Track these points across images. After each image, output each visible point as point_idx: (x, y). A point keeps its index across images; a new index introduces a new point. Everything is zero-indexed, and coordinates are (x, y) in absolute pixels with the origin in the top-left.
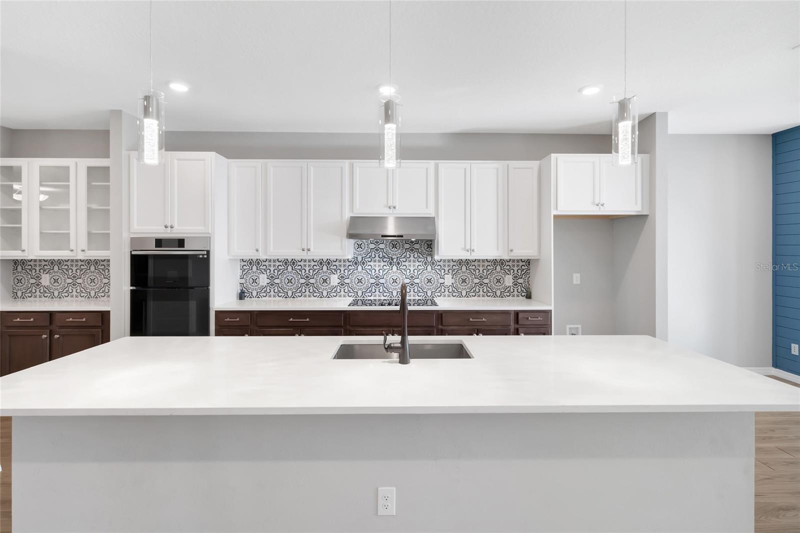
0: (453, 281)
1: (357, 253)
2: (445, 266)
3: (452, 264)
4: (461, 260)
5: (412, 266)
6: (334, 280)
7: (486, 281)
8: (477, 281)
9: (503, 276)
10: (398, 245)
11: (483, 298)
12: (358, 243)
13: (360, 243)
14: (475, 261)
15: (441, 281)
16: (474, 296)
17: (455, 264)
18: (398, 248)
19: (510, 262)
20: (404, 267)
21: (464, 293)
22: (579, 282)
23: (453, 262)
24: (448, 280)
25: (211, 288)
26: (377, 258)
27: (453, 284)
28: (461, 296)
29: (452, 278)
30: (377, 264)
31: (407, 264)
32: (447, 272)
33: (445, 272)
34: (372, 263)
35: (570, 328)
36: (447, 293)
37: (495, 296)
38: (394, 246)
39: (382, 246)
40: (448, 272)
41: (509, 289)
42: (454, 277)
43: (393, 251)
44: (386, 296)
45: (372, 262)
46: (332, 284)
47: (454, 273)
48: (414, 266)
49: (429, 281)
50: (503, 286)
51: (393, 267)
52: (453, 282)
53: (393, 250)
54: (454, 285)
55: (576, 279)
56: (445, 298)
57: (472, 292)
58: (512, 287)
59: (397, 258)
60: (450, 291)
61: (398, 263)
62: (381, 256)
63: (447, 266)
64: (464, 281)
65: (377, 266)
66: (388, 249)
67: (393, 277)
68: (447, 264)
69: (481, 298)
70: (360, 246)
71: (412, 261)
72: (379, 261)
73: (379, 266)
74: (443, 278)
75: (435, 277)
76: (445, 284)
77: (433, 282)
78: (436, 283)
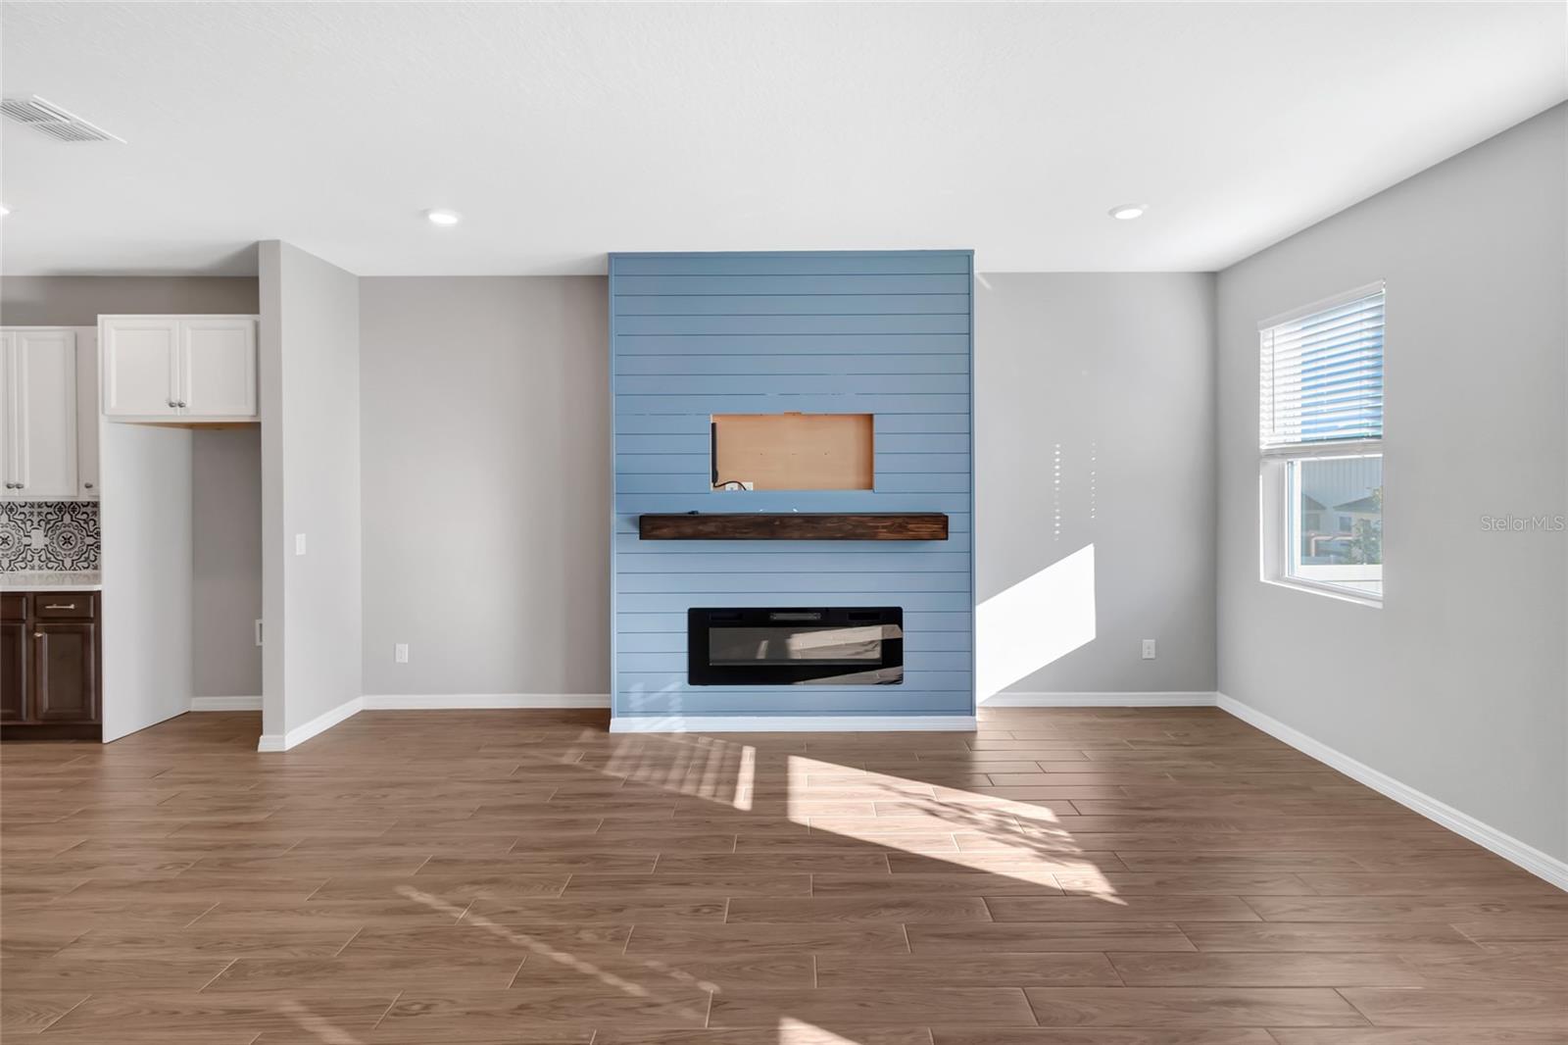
0: (47, 541)
3: (45, 510)
4: (62, 502)
15: (25, 541)
17: (51, 510)
21: (68, 562)
24: (38, 539)
27: (46, 546)
28: (62, 566)
29: (46, 536)
32: (36, 525)
33: (32, 524)
36: (36, 562)
42: (50, 533)
47: (48, 526)
54: (50, 548)
63: (36, 514)
64: (67, 541)
74: (29, 536)
75: (15, 535)
76: (32, 547)
77: (11, 543)
78: (17, 545)
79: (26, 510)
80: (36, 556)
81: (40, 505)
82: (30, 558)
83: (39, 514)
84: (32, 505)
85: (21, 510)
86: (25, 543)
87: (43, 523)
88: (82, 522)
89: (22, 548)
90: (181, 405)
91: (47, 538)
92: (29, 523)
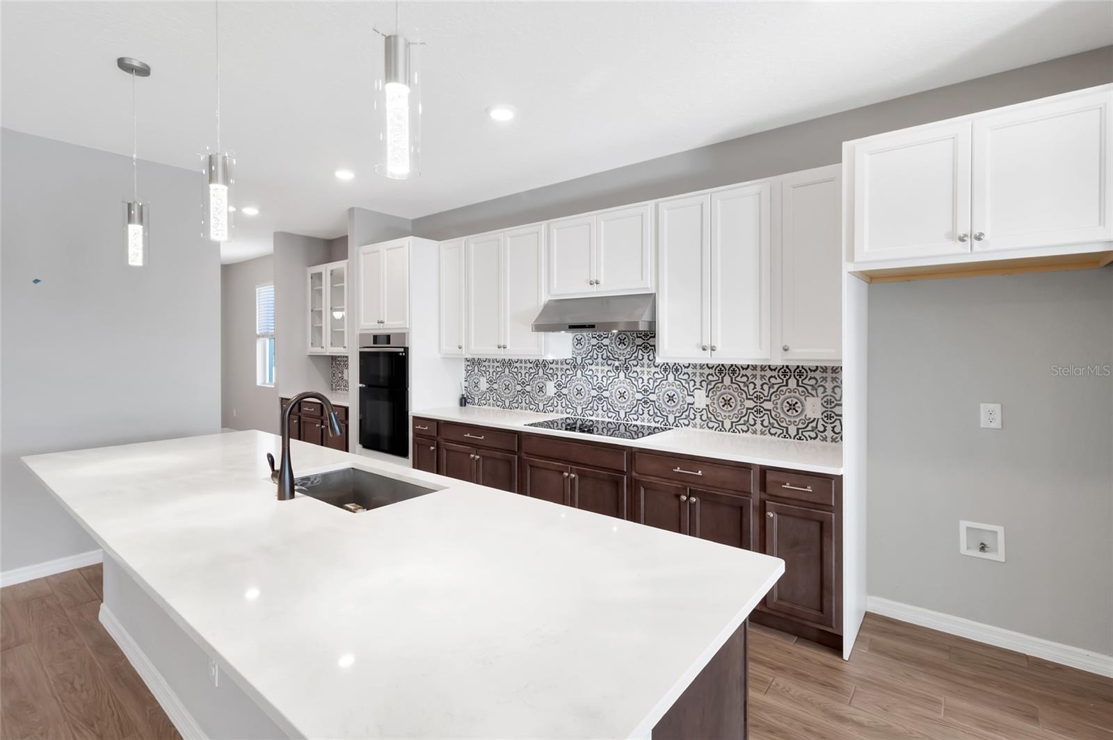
0: (708, 401)
1: (576, 351)
2: (695, 374)
3: (707, 371)
4: (723, 365)
5: (646, 373)
6: (551, 389)
7: (767, 405)
8: (750, 404)
9: (803, 398)
10: (627, 339)
11: (763, 436)
12: (577, 337)
13: (579, 337)
14: (746, 369)
15: (690, 400)
16: (746, 432)
17: (712, 371)
18: (627, 344)
19: (818, 372)
20: (635, 375)
21: (727, 424)
22: (996, 424)
23: (709, 368)
24: (700, 399)
25: (409, 389)
26: (600, 360)
27: (707, 406)
28: (721, 428)
29: (707, 396)
30: (600, 368)
31: (638, 369)
32: (698, 385)
33: (695, 385)
34: (593, 367)
35: (968, 529)
36: (698, 421)
37: (786, 435)
38: (622, 342)
39: (606, 342)
40: (701, 385)
41: (814, 424)
42: (711, 394)
43: (620, 349)
44: (611, 417)
45: (593, 365)
46: (548, 394)
47: (710, 387)
48: (648, 372)
49: (671, 398)
50: (803, 417)
51: (620, 374)
52: (709, 403)
53: (620, 347)
54: (711, 409)
55: (990, 415)
56: (695, 429)
57: (741, 425)
58: (821, 422)
59: (626, 359)
60: (704, 417)
61: (627, 368)
62: (605, 357)
63: (698, 374)
64: (727, 403)
65: (600, 371)
66: (613, 345)
67: (619, 390)
68: (698, 371)
69: (758, 436)
70: (579, 342)
71: (646, 366)
72: (602, 365)
73: (602, 371)
74: (692, 395)
75: (680, 393)
76: (695, 406)
77: (676, 401)
78: (681, 403)
79: (690, 370)
80: (698, 415)
81: (702, 367)
82: (692, 417)
83: (701, 374)
84: (695, 366)
85: (685, 370)
86: (688, 402)
87: (704, 384)
88: (742, 385)
89: (686, 406)
90: (978, 238)
91: (708, 399)
92: (692, 383)
